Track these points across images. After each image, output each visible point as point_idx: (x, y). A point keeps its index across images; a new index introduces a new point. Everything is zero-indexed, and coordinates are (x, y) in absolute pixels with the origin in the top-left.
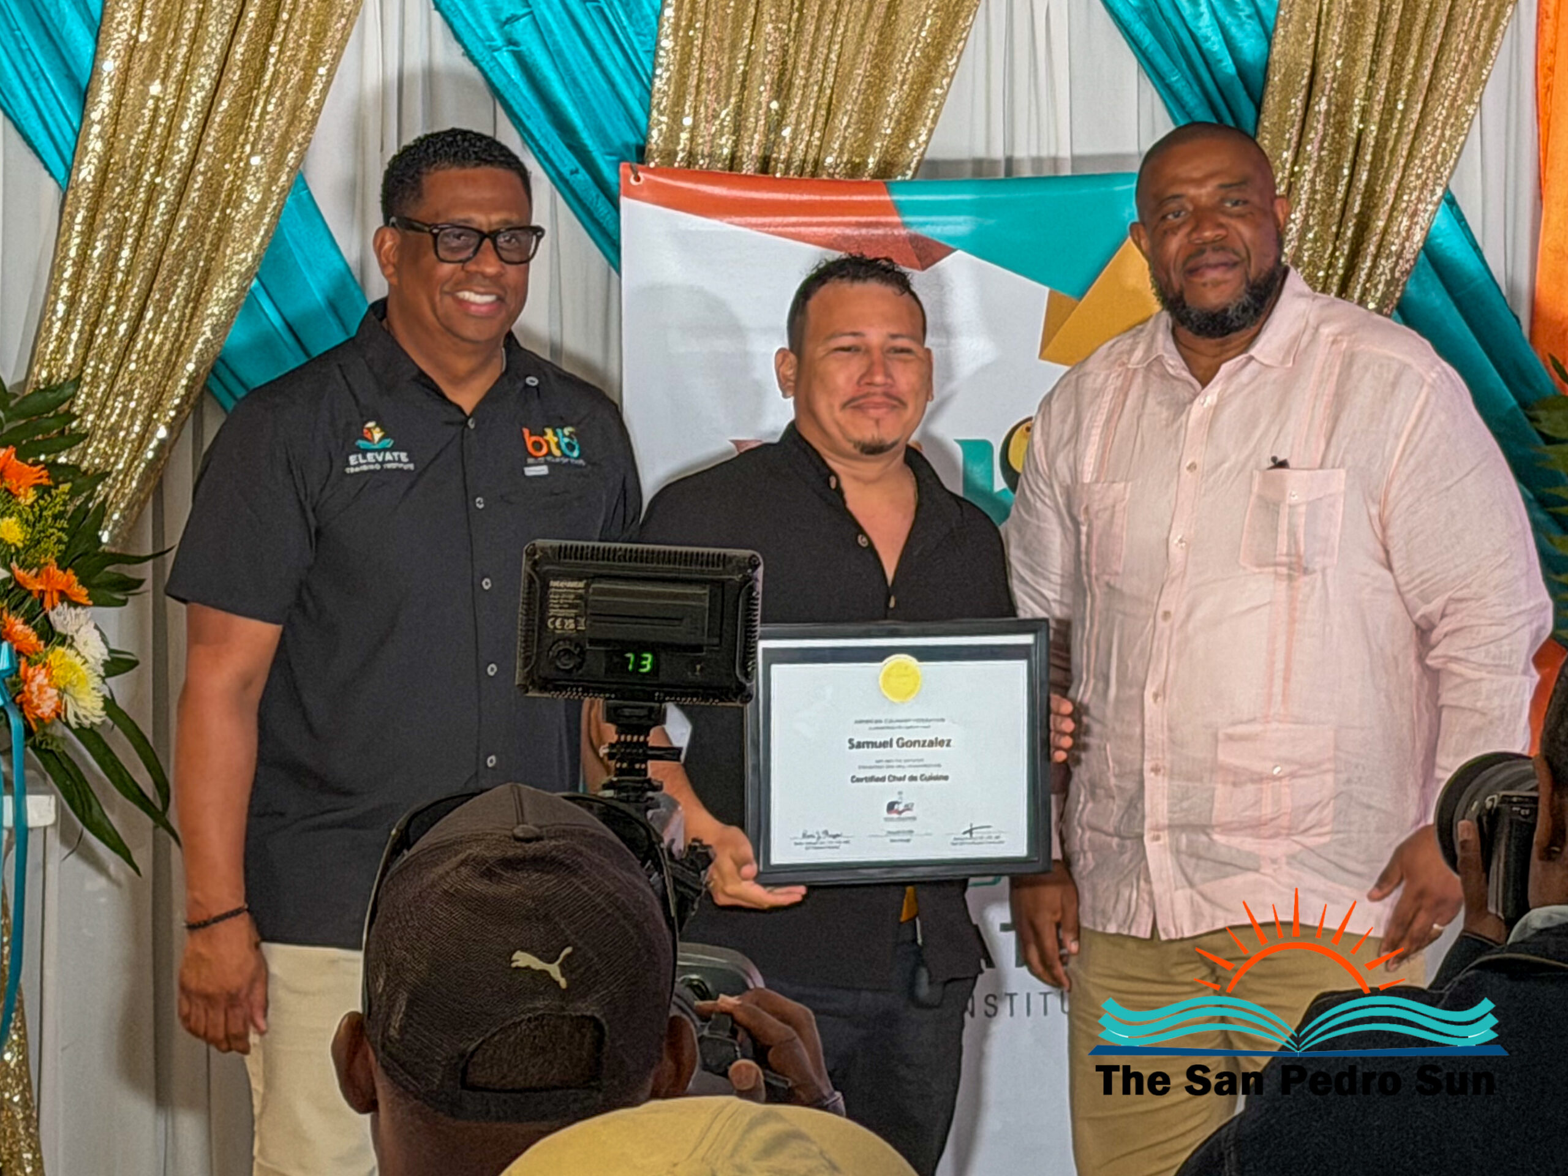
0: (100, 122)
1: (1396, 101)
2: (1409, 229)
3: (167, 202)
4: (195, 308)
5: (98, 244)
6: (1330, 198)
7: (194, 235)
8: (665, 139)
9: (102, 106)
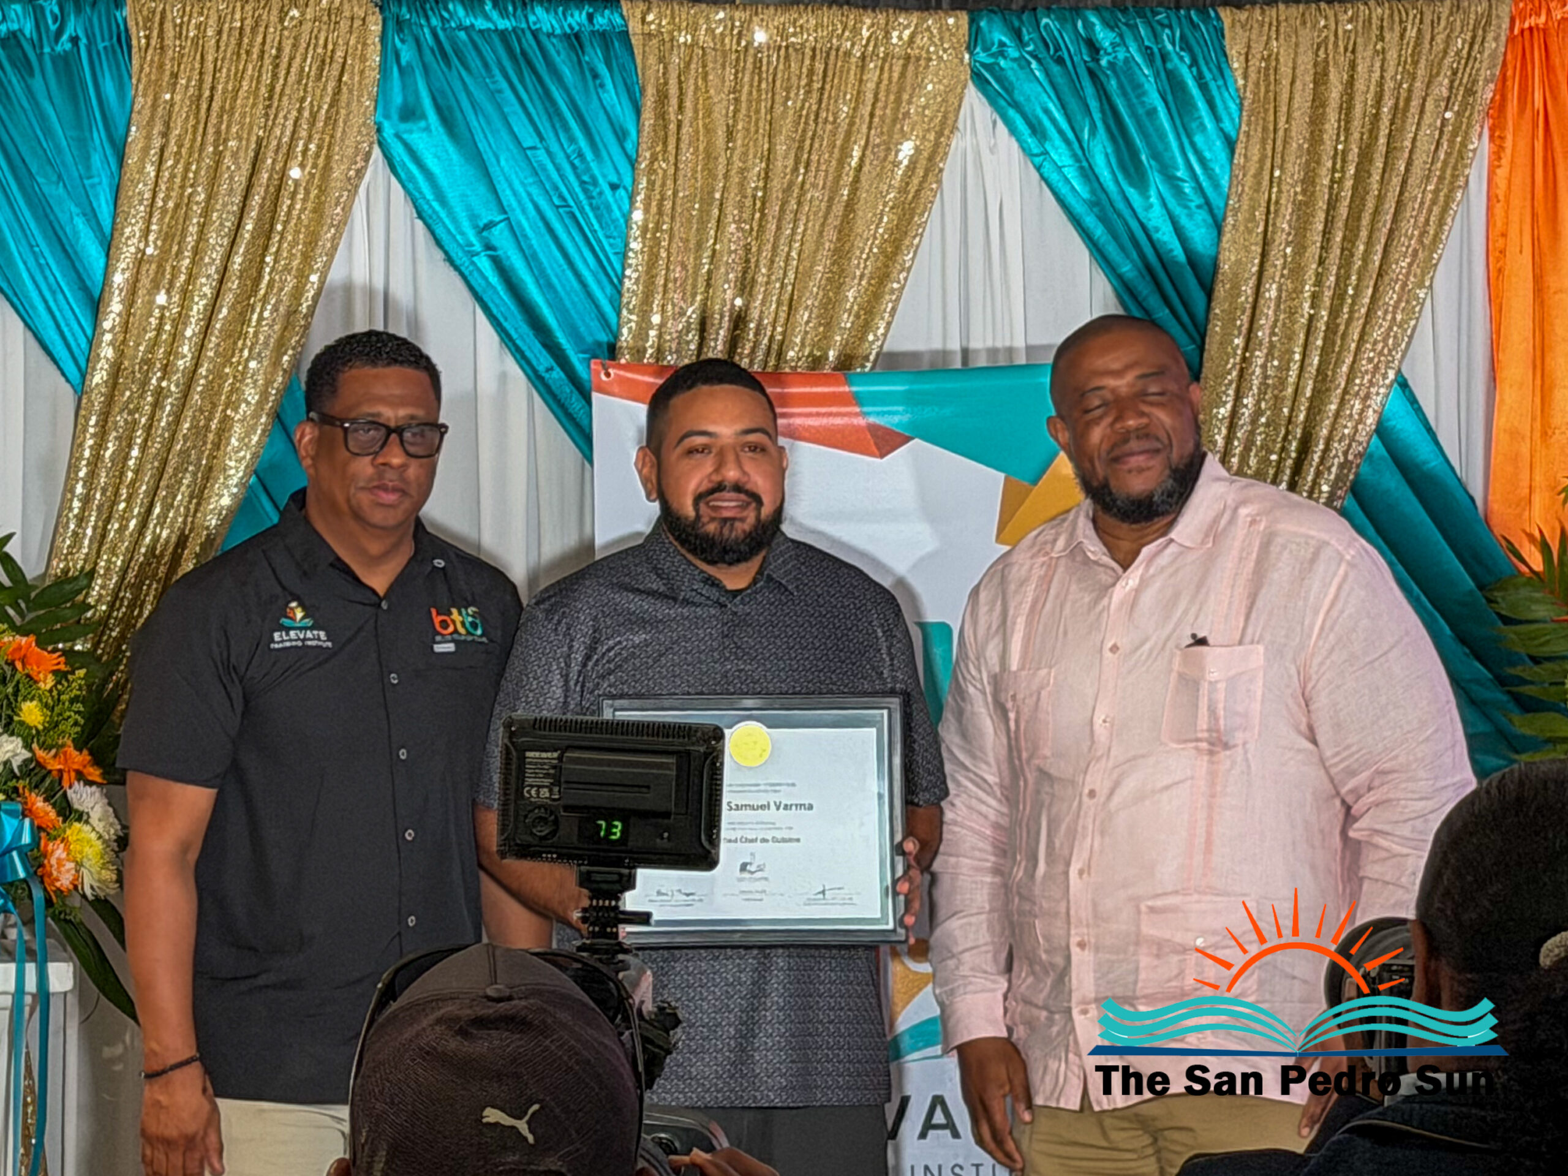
0: (111, 330)
1: (1347, 286)
2: (1362, 412)
3: (172, 405)
4: (198, 504)
5: (110, 445)
6: (1282, 382)
7: (197, 434)
8: (633, 337)
9: (113, 315)
